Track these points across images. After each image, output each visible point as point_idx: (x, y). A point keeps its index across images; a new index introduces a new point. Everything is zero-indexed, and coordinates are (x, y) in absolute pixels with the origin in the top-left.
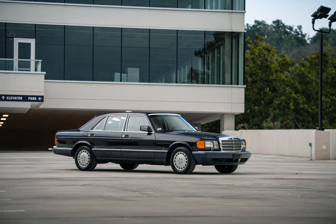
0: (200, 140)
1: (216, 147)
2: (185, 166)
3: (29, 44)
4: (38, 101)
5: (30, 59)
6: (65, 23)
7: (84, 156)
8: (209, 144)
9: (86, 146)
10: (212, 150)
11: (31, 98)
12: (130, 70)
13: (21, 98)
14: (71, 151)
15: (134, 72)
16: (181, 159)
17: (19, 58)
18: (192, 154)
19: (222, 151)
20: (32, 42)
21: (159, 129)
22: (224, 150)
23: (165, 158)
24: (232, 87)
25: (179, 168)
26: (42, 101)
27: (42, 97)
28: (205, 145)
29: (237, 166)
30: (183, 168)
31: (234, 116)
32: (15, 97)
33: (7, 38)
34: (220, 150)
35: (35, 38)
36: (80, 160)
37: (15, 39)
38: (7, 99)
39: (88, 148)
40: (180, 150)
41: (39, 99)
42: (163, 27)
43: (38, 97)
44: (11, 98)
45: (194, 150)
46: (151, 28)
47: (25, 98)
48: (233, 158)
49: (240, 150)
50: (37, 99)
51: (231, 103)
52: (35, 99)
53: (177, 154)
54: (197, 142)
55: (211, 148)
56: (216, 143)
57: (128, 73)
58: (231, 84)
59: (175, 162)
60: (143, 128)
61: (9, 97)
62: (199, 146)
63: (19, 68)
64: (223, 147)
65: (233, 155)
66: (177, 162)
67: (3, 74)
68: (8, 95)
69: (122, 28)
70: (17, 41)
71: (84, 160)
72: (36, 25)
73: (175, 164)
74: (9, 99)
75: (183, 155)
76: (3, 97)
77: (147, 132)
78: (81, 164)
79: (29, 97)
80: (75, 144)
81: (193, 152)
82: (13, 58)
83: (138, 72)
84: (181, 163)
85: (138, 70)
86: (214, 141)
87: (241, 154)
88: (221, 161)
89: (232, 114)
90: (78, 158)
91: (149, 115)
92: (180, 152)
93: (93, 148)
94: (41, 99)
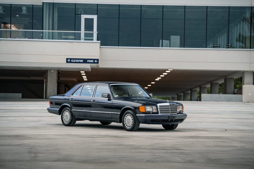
0: (142, 106)
1: (154, 111)
2: (131, 125)
3: (93, 19)
4: (94, 63)
5: (93, 31)
6: (119, 3)
7: (67, 115)
8: (149, 109)
9: (68, 107)
10: (151, 113)
11: (90, 60)
12: (172, 37)
13: (82, 61)
14: (58, 111)
15: (176, 39)
16: (129, 120)
17: (85, 31)
18: (136, 116)
19: (160, 114)
20: (95, 17)
21: (116, 96)
22: (161, 113)
23: (119, 119)
24: (251, 50)
25: (128, 127)
26: (98, 63)
27: (98, 60)
28: (145, 110)
29: (177, 125)
30: (130, 126)
31: (253, 73)
32: (78, 60)
33: (76, 15)
34: (157, 113)
35: (97, 14)
36: (65, 118)
37: (82, 15)
38: (72, 61)
39: (69, 109)
40: (129, 113)
41: (96, 61)
42: (196, 4)
43: (94, 60)
44: (75, 61)
45: (137, 113)
46: (186, 5)
47: (85, 61)
48: (168, 120)
49: (176, 112)
50: (94, 61)
51: (250, 63)
52: (93, 61)
53: (126, 115)
54: (140, 107)
55: (150, 111)
56: (154, 107)
57: (171, 40)
58: (250, 48)
59: (125, 122)
60: (104, 95)
61: (73, 60)
62: (141, 110)
63: (85, 37)
64: (160, 111)
65: (168, 117)
66: (126, 122)
67: (69, 43)
68: (72, 59)
69: (163, 6)
70: (84, 17)
71: (67, 118)
72: (97, 4)
73: (125, 123)
74: (73, 61)
75: (130, 116)
76: (69, 60)
77: (108, 98)
78: (65, 121)
79: (88, 60)
80: (61, 106)
81: (137, 115)
82: (81, 31)
83: (179, 39)
84: (129, 122)
85: (179, 37)
86: (153, 106)
87: (176, 116)
88: (159, 121)
89: (251, 72)
90: (63, 116)
91: (110, 85)
92: (128, 114)
93: (72, 109)
94: (97, 61)
